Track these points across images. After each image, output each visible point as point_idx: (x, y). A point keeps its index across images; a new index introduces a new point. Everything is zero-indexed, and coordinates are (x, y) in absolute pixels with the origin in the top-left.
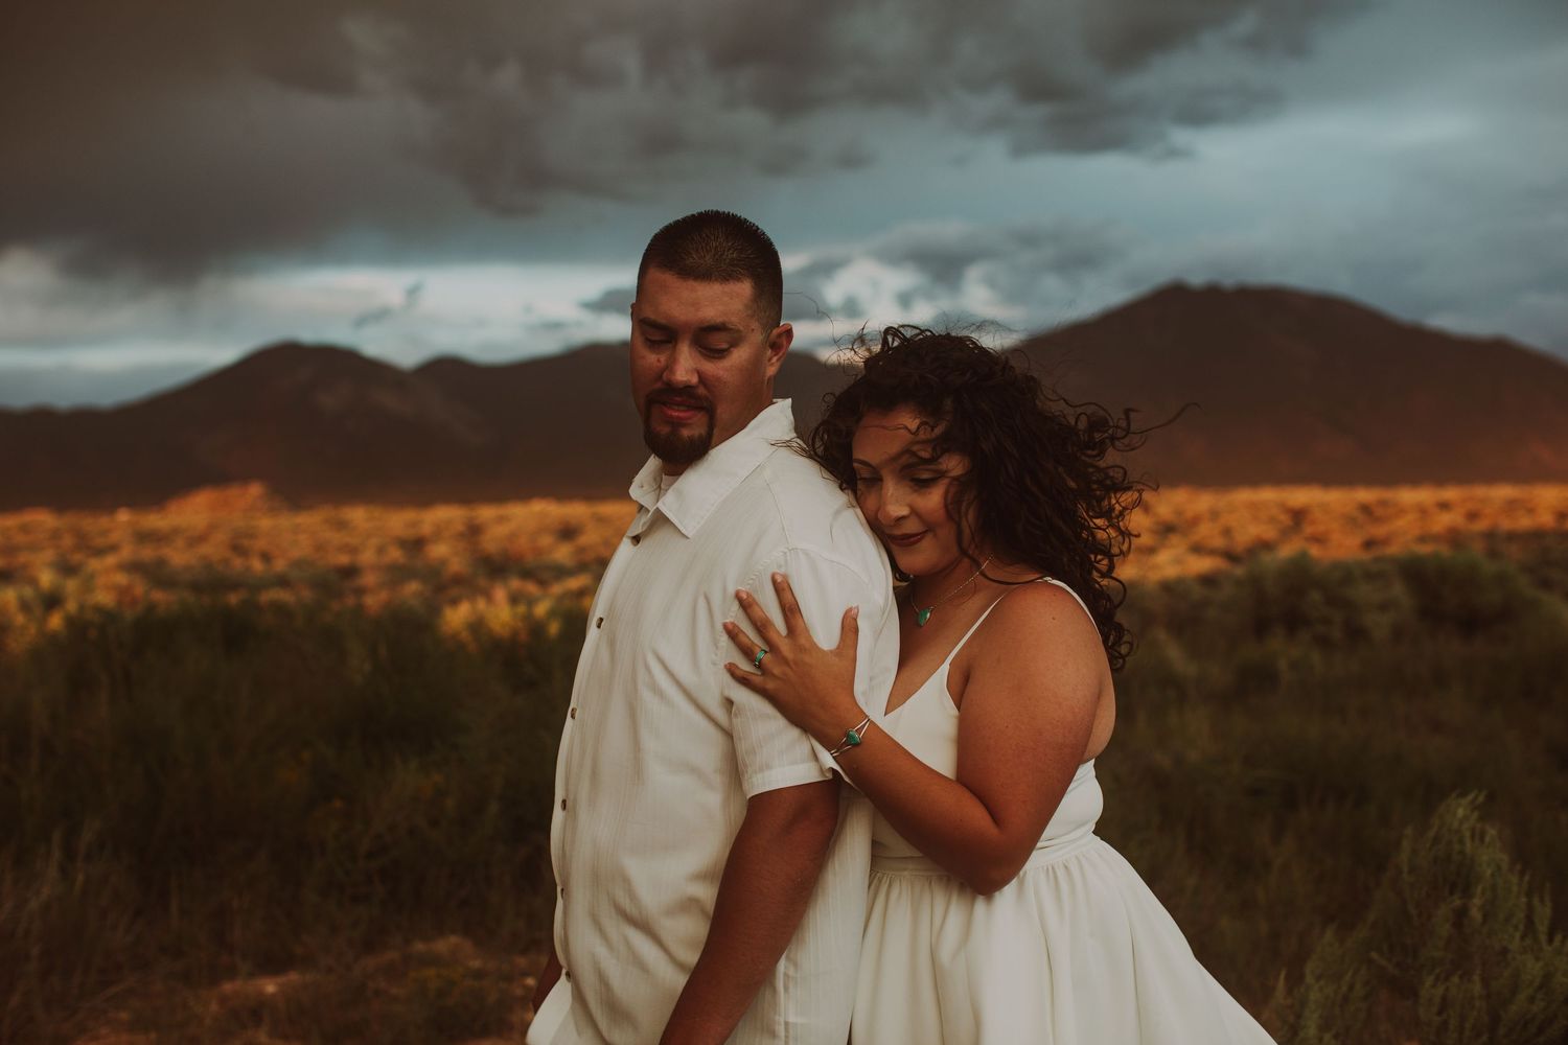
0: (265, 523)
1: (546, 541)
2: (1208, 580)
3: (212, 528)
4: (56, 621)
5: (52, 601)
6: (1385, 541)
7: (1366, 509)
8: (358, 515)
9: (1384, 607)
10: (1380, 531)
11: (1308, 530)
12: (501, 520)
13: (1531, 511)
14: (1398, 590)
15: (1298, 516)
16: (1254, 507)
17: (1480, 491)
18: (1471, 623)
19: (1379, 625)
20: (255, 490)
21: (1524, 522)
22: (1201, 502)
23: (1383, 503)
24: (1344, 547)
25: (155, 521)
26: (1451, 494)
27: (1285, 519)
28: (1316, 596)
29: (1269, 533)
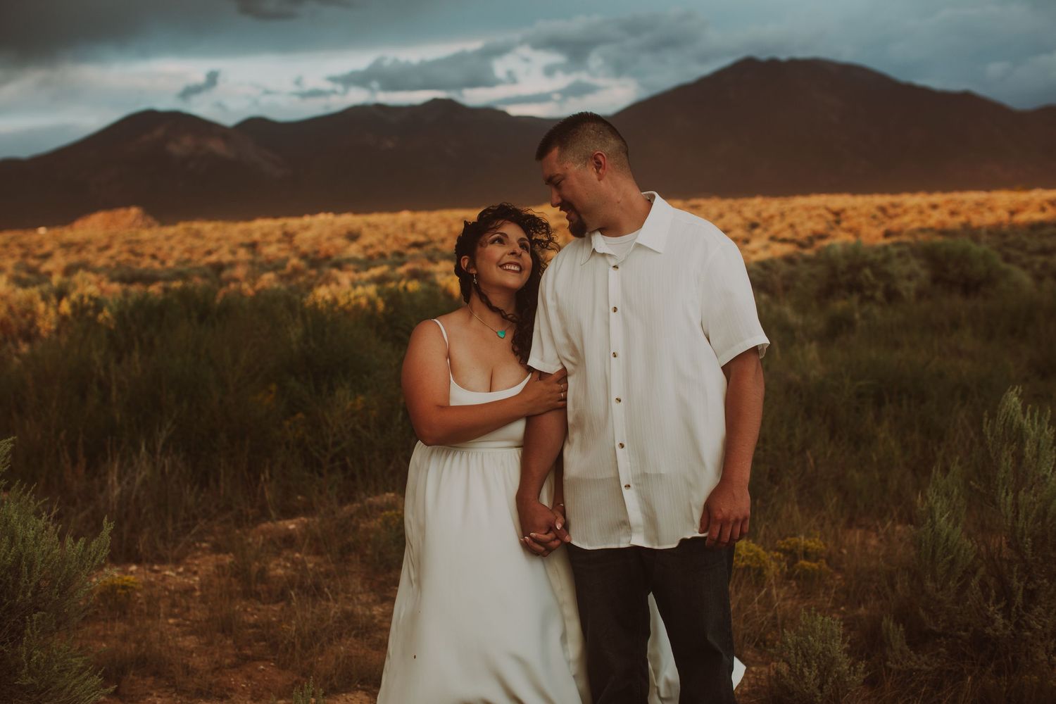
0: (145, 234)
1: (340, 242)
2: (789, 260)
3: (112, 238)
4: (65, 307)
5: (61, 294)
6: (899, 233)
7: (883, 209)
8: (207, 227)
9: (909, 278)
10: (894, 224)
11: (845, 224)
12: (306, 228)
13: (991, 209)
14: (915, 264)
15: (838, 215)
16: (807, 209)
17: (957, 196)
18: (970, 287)
19: (907, 288)
20: (134, 211)
21: (989, 219)
22: (773, 206)
23: (894, 206)
24: (873, 236)
25: (68, 234)
26: (937, 198)
27: (831, 217)
28: (867, 271)
29: (820, 227)
